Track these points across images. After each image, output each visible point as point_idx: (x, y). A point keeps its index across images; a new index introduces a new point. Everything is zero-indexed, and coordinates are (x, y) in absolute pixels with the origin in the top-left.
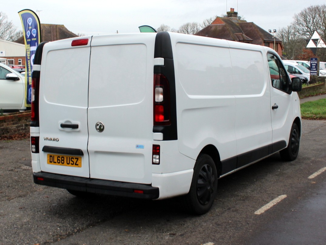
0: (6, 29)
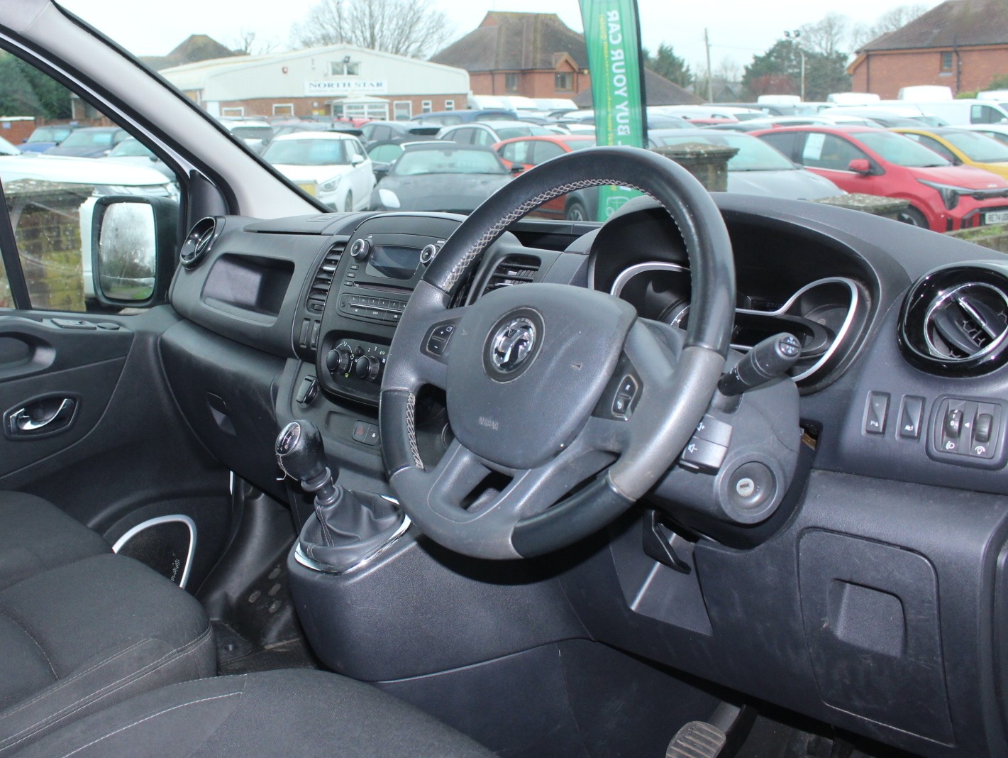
0: (431, 31)
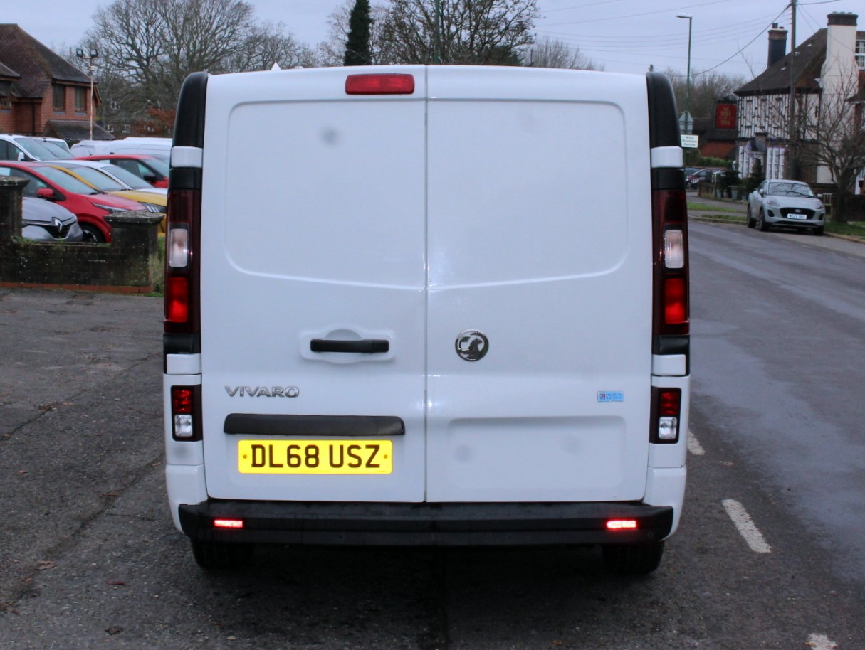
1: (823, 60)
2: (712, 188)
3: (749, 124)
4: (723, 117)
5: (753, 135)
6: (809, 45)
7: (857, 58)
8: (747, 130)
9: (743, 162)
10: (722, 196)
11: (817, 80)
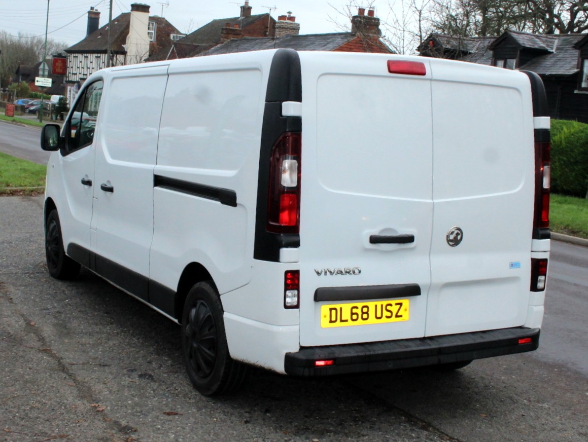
1: (127, 33)
2: (49, 114)
3: (75, 72)
4: (58, 66)
5: (78, 79)
6: (116, 23)
7: (148, 33)
8: (73, 76)
9: (70, 97)
10: (56, 119)
11: (124, 46)
